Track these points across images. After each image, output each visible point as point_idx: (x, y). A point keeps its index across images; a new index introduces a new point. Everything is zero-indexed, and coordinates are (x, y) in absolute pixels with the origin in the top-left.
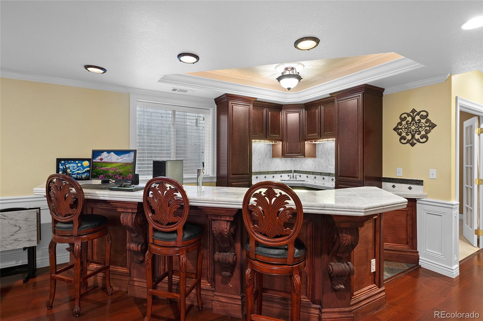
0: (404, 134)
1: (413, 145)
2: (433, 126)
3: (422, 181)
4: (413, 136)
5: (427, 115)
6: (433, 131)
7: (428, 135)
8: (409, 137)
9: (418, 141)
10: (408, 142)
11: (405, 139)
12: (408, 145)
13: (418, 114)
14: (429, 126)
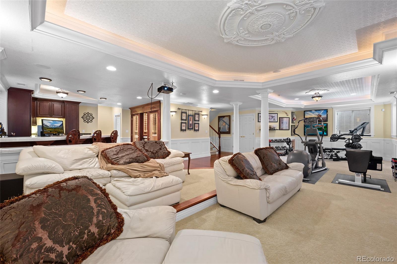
0: (85, 119)
1: (88, 123)
2: (94, 118)
3: (91, 133)
4: (88, 120)
5: (92, 115)
6: (94, 119)
7: (92, 120)
8: (87, 120)
9: (90, 122)
10: (86, 122)
11: (85, 121)
12: (86, 123)
13: (90, 114)
14: (92, 118)
